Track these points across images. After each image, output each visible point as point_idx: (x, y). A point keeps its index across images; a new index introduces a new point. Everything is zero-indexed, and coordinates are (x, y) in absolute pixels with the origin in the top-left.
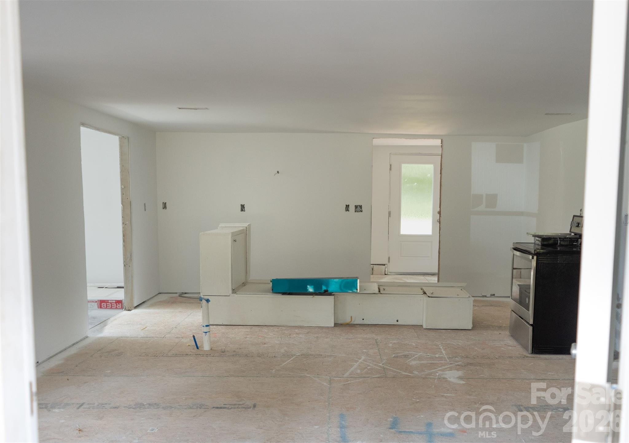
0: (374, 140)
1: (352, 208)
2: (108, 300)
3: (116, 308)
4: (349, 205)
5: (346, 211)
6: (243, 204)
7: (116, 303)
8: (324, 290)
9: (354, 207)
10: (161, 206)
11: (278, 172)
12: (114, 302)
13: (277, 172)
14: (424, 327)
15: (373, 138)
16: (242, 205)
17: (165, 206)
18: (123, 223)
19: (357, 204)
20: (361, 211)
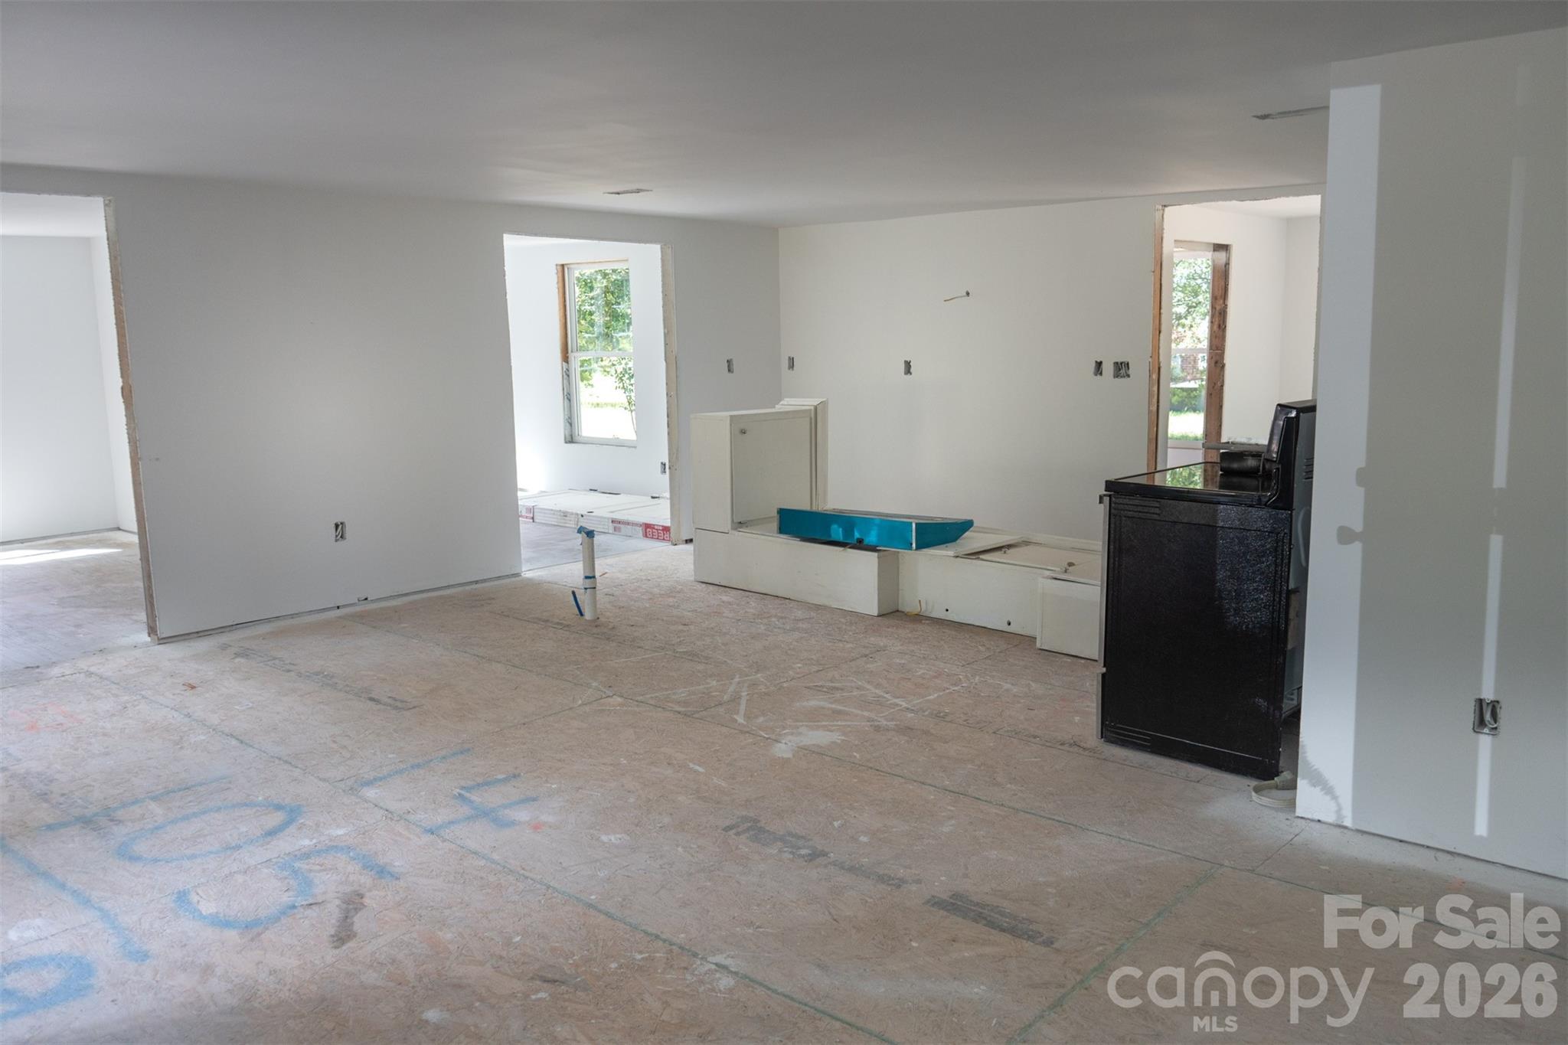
0: (1166, 209)
1: (1108, 369)
2: (654, 525)
3: (664, 539)
4: (1101, 363)
5: (1096, 375)
6: (908, 360)
7: (663, 530)
8: (858, 539)
9: (1112, 365)
10: (785, 363)
11: (968, 294)
12: (661, 528)
13: (965, 294)
14: (1038, 645)
15: (1165, 206)
16: (906, 362)
17: (791, 365)
18: (667, 394)
19: (1119, 360)
20: (1128, 376)
